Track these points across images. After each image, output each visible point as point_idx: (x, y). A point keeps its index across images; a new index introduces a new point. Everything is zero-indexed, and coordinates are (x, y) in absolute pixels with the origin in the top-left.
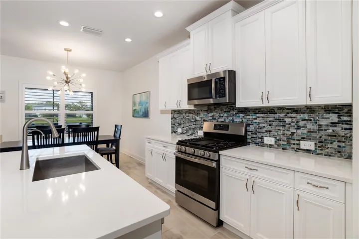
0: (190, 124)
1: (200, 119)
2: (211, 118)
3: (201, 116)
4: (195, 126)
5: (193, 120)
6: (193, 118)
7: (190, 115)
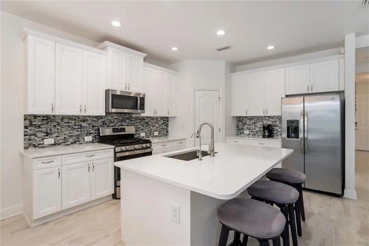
0: (71, 132)
1: (88, 125)
2: (102, 124)
3: (88, 122)
4: (80, 133)
5: (77, 127)
6: (77, 124)
7: (70, 121)
